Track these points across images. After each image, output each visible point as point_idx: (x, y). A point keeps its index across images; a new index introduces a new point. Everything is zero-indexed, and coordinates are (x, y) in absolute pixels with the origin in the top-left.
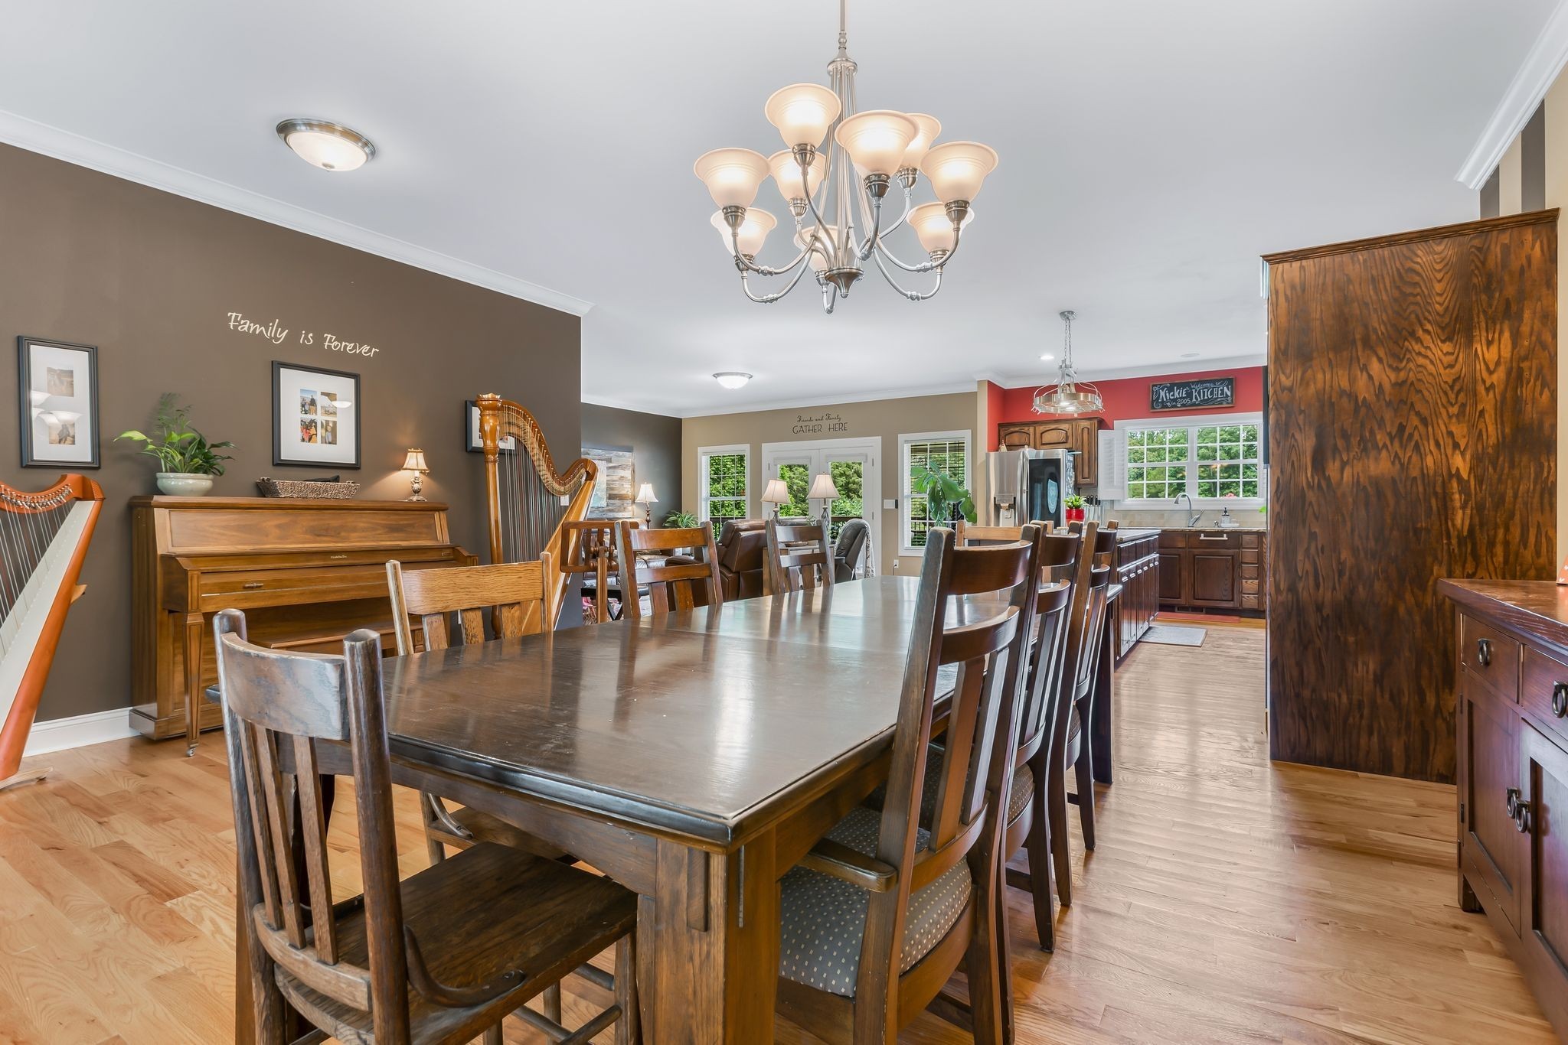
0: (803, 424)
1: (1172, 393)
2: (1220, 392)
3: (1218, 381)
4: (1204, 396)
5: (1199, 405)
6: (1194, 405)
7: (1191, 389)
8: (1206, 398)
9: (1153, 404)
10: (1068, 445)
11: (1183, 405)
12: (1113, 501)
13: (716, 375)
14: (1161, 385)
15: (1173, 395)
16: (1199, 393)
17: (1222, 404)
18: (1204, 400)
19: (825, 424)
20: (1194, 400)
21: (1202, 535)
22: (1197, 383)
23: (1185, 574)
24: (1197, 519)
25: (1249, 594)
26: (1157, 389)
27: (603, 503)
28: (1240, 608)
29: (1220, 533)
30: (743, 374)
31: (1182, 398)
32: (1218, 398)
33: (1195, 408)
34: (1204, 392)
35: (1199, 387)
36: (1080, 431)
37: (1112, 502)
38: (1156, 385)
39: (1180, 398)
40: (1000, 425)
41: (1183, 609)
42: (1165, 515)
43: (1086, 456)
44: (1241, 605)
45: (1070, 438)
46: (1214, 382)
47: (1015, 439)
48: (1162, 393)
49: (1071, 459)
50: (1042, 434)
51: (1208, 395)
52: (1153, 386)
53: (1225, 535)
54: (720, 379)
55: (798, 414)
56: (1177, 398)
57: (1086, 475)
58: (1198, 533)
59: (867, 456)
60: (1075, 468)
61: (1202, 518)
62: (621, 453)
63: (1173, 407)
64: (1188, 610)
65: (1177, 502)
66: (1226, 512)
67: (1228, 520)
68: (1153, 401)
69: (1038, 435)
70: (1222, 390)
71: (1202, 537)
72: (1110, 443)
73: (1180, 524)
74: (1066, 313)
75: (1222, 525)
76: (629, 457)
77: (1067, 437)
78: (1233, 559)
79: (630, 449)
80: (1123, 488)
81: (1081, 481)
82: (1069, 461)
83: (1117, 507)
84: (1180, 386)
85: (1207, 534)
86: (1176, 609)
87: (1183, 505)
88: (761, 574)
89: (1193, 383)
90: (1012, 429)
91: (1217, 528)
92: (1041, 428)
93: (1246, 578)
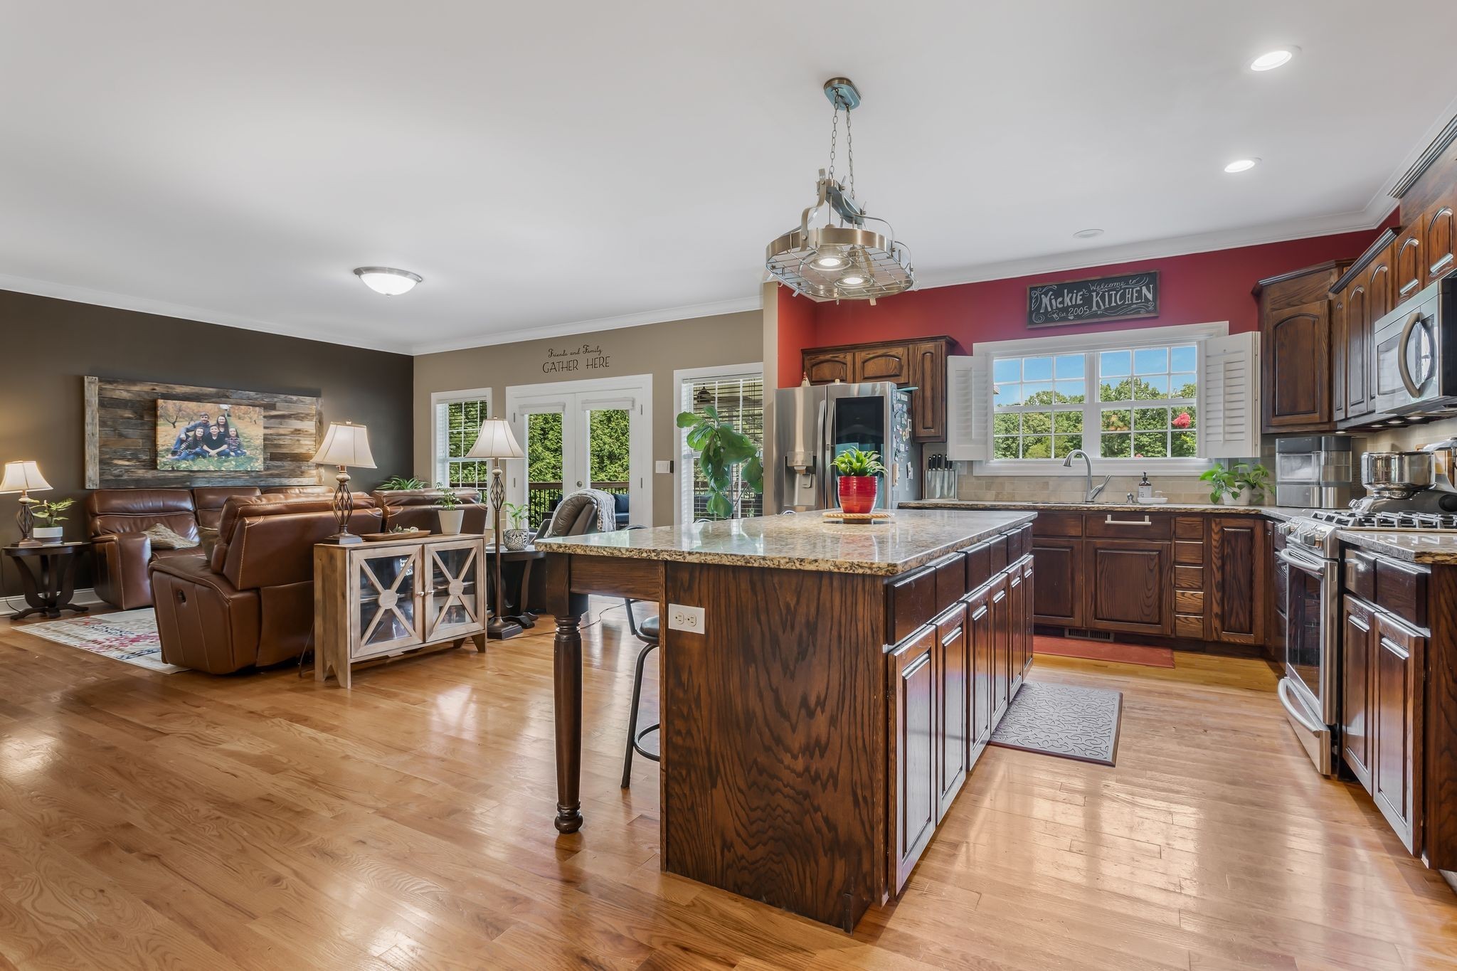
0: (555, 359)
1: (1060, 299)
2: (1135, 295)
3: (1133, 277)
4: (1110, 302)
5: (1102, 315)
6: (1095, 315)
7: (1090, 292)
8: (1113, 304)
9: (1031, 316)
10: (902, 380)
11: (1078, 317)
12: (972, 461)
13: (358, 272)
14: (1043, 287)
15: (1062, 302)
16: (1103, 298)
17: (1138, 312)
18: (1111, 308)
19: (583, 358)
20: (1095, 308)
21: (1109, 517)
22: (1099, 282)
23: (1080, 578)
24: (1100, 490)
25: (1188, 614)
26: (1038, 293)
27: (259, 465)
28: (1173, 636)
29: (1139, 514)
30: (404, 273)
31: (1076, 306)
32: (1132, 304)
33: (1096, 320)
34: (1110, 296)
35: (1104, 288)
36: (919, 357)
37: (971, 463)
38: (1035, 288)
39: (1073, 306)
40: (804, 352)
41: (1078, 633)
42: (1051, 483)
43: (928, 393)
44: (1174, 630)
45: (905, 368)
46: (1125, 279)
47: (826, 370)
48: (1045, 300)
49: (905, 398)
50: (864, 363)
51: (1116, 300)
52: (1032, 289)
53: (1147, 517)
54: (369, 280)
55: (550, 346)
56: (1068, 307)
57: (929, 424)
58: (1103, 513)
59: (633, 402)
60: (911, 412)
61: (1107, 488)
62: (295, 398)
63: (1062, 319)
64: (1086, 636)
65: (1067, 464)
66: (1145, 479)
67: (1150, 493)
68: (1031, 313)
69: (858, 365)
70: (1140, 292)
71: (1109, 521)
72: (966, 375)
73: (1072, 498)
74: (836, 83)
75: (1140, 500)
76: (311, 404)
77: (901, 367)
78: (1159, 555)
79: (315, 393)
80: (986, 442)
81: (922, 432)
82: (899, 401)
83: (977, 471)
84: (1072, 288)
85: (1117, 515)
86: (1067, 633)
87: (1079, 468)
88: (310, 589)
89: (1093, 282)
90: (822, 358)
91: (1130, 506)
92: (863, 354)
93: (1182, 588)
